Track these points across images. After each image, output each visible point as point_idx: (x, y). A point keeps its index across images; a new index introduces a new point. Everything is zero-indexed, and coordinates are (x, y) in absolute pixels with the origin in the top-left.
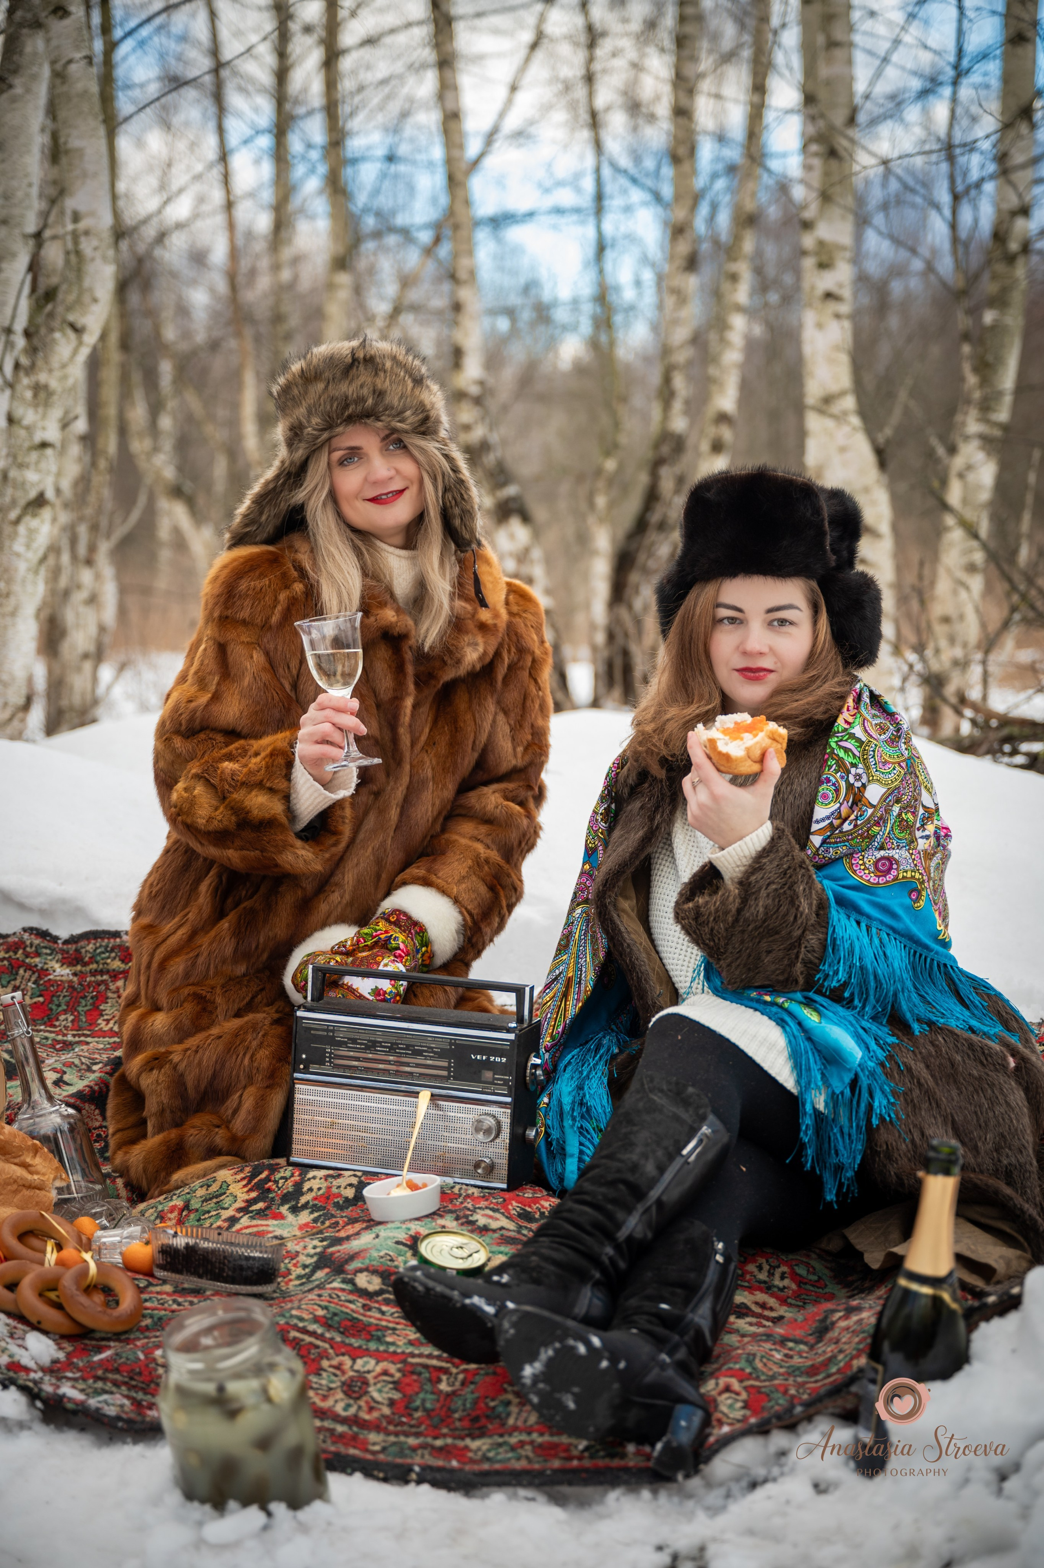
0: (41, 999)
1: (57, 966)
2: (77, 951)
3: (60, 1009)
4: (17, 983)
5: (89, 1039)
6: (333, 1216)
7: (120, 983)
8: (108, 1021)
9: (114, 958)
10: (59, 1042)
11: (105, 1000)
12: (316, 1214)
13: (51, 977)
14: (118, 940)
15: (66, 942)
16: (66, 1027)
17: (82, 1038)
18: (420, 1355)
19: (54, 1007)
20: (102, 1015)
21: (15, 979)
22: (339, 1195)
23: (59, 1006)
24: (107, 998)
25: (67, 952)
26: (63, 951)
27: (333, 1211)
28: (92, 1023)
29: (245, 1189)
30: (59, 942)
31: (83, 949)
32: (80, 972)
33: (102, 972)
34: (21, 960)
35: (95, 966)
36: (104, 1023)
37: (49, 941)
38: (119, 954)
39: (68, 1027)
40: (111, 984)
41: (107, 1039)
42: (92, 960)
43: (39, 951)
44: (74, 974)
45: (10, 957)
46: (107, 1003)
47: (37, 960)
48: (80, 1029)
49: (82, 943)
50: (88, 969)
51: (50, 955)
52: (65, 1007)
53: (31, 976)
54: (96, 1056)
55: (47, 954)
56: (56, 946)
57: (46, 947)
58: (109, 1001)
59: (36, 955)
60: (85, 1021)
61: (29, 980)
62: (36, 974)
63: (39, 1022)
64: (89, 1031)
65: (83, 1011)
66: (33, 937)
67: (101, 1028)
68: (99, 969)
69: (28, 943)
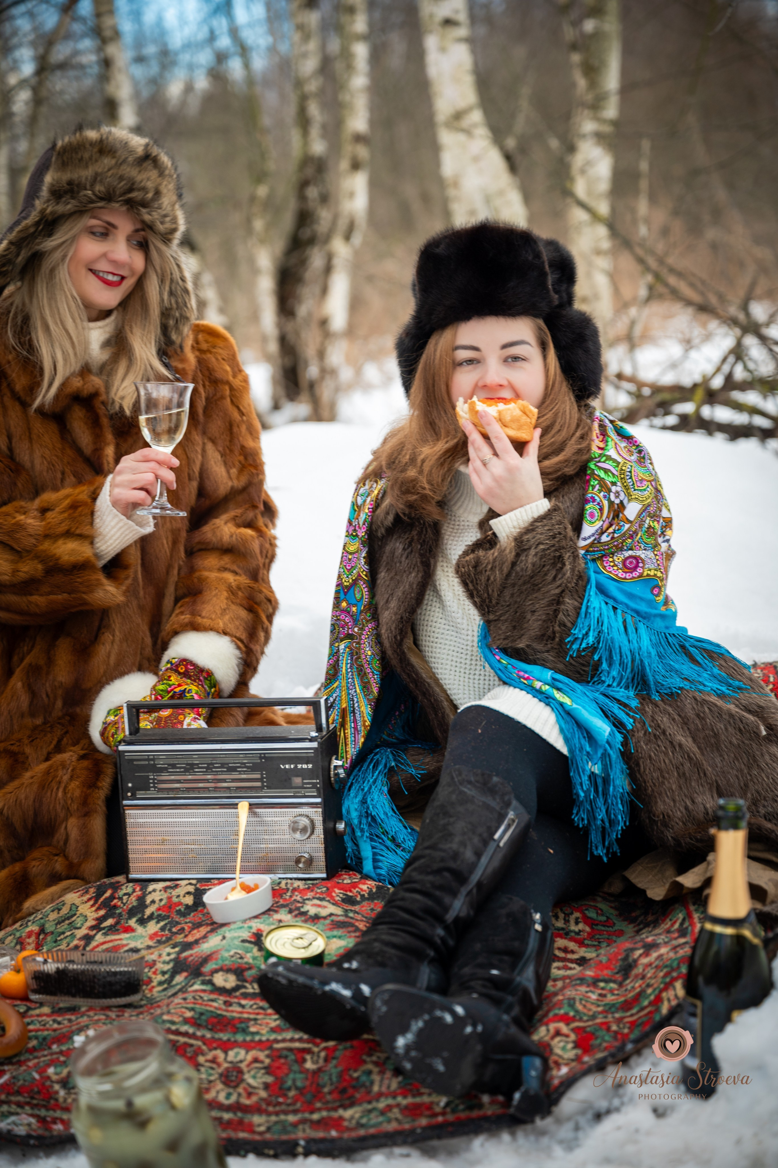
6: (178, 923)
12: (162, 924)
18: (284, 1040)
22: (180, 904)
27: (177, 918)
29: (94, 909)
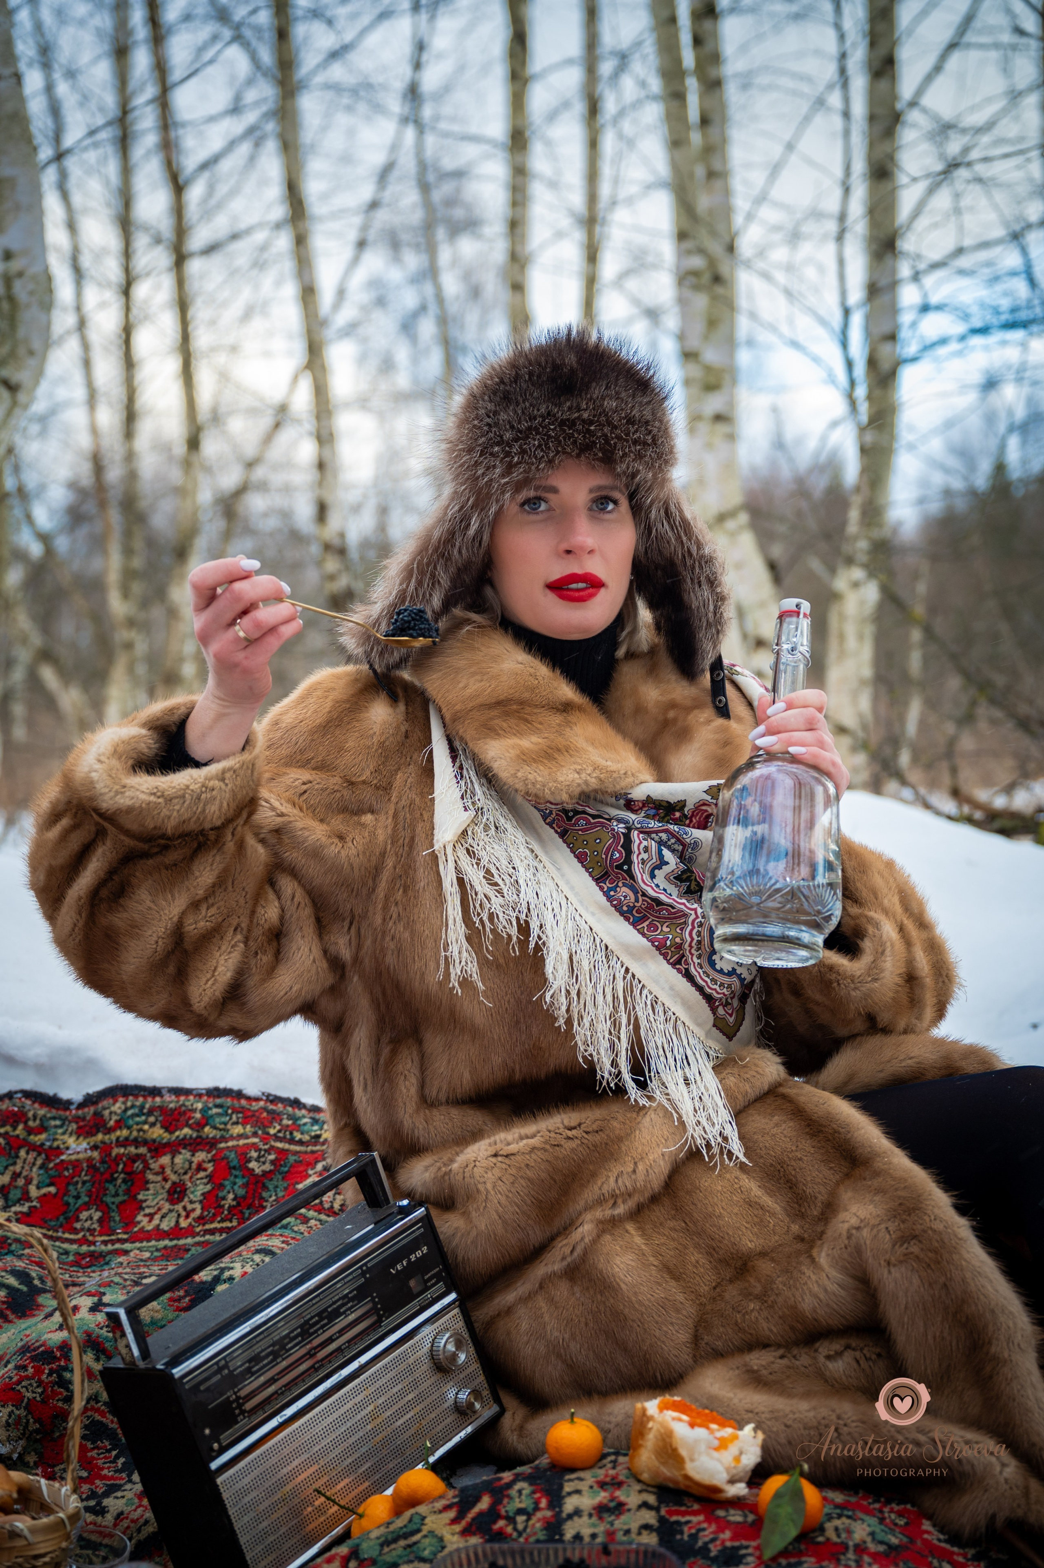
0: (52, 1189)
1: (71, 1141)
2: (97, 1115)
3: (80, 1202)
4: (18, 1168)
5: (127, 1246)
7: (165, 1160)
8: (151, 1216)
9: (153, 1125)
10: (82, 1256)
11: (144, 1185)
13: (63, 1157)
14: (158, 1099)
15: (81, 1106)
16: (91, 1231)
17: (118, 1246)
19: (71, 1201)
20: (143, 1209)
21: (15, 1164)
23: (77, 1197)
24: (147, 1182)
25: (84, 1119)
26: (77, 1119)
28: (129, 1223)
29: (457, 1528)
30: (72, 1107)
31: (106, 1113)
32: (103, 1142)
33: (136, 1143)
34: (21, 1137)
35: (125, 1133)
36: (146, 1219)
37: (58, 1109)
38: (161, 1118)
39: (95, 1230)
40: (151, 1161)
41: (153, 1243)
42: (119, 1124)
43: (46, 1124)
44: (94, 1148)
45: (7, 1133)
46: (148, 1189)
47: (43, 1136)
48: (113, 1232)
49: (105, 1103)
50: (113, 1137)
51: (61, 1126)
52: (87, 1199)
53: (35, 1159)
54: (142, 1270)
55: (56, 1127)
56: (68, 1113)
57: (54, 1118)
58: (151, 1186)
59: (42, 1129)
60: (117, 1219)
61: (34, 1164)
62: (43, 1156)
63: (53, 1223)
64: (125, 1233)
65: (113, 1203)
66: (36, 1105)
67: (143, 1227)
68: (132, 1137)
69: (30, 1114)
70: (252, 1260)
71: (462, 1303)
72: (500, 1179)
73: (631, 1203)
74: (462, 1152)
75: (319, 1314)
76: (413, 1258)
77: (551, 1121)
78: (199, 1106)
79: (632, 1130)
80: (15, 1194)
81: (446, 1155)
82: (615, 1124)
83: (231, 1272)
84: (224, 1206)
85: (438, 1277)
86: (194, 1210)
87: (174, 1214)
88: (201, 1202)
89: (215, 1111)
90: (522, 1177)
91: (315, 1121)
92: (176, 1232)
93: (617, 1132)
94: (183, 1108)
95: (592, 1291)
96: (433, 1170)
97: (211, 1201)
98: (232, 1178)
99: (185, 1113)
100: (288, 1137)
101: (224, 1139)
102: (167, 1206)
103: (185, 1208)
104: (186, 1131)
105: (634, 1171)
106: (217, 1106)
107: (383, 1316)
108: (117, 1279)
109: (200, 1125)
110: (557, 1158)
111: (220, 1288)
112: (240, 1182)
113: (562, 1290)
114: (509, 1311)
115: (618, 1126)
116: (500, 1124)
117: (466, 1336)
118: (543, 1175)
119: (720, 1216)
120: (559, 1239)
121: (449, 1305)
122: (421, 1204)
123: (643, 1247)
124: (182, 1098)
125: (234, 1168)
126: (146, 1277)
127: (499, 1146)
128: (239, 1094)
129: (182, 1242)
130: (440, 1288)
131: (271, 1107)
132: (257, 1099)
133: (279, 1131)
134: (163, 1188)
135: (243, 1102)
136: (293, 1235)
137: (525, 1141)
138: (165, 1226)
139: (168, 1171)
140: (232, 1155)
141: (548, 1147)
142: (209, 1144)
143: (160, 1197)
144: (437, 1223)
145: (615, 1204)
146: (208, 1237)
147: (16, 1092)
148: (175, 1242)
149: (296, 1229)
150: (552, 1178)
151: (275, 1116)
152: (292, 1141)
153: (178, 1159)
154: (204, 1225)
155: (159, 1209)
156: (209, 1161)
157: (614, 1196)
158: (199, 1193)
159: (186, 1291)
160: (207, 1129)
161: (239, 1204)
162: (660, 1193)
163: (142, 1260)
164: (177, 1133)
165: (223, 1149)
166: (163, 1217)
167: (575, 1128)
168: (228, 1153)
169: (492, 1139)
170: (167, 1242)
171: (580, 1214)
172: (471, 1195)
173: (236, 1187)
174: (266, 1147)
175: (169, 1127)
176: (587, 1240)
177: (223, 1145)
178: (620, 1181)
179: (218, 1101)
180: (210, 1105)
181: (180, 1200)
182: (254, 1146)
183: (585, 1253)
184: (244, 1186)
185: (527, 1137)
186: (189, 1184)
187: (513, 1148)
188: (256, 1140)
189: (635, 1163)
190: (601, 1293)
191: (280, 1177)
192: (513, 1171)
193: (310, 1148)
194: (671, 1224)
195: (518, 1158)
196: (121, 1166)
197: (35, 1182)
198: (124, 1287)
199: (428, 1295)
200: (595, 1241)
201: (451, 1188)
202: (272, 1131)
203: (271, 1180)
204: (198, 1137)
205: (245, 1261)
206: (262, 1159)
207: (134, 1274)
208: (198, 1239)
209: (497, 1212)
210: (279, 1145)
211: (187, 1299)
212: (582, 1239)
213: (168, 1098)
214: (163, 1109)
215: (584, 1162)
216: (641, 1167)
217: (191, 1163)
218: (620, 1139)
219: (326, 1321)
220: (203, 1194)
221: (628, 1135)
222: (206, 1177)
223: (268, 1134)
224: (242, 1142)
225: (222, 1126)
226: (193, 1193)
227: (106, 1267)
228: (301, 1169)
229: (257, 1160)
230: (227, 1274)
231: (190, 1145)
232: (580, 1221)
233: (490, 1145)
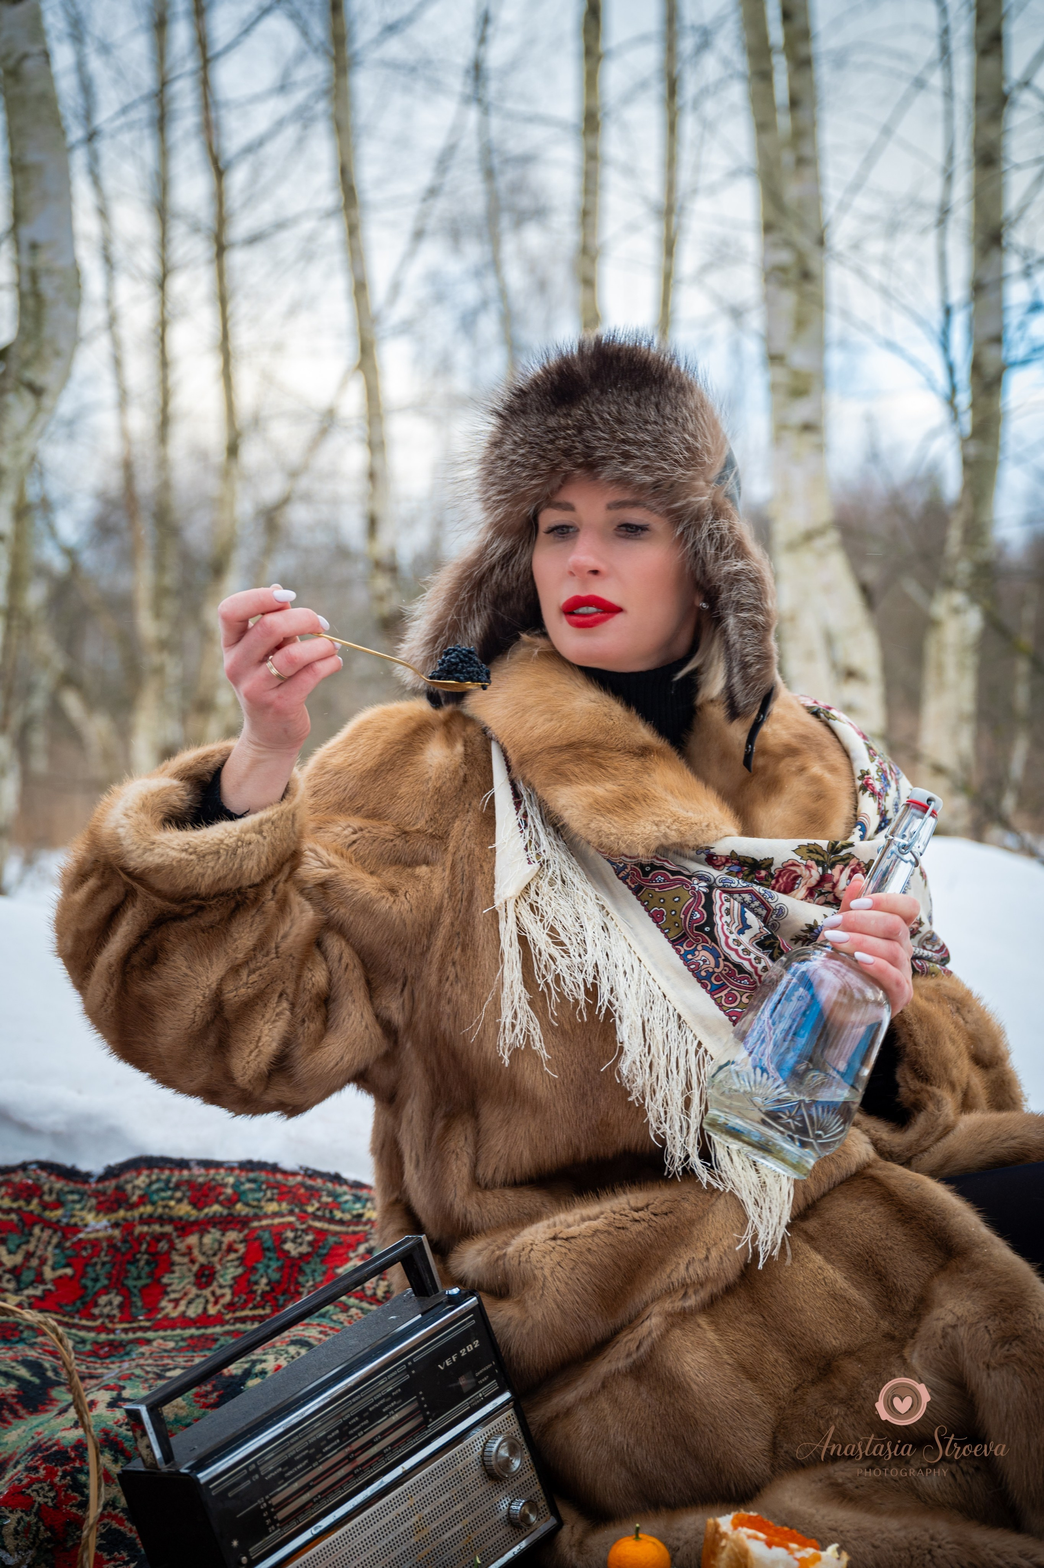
0: (69, 1271)
1: (90, 1218)
2: (119, 1189)
3: (99, 1285)
4: (31, 1247)
5: (150, 1335)
7: (193, 1240)
8: (176, 1302)
9: (179, 1201)
10: (101, 1345)
11: (169, 1267)
13: (81, 1236)
14: (185, 1173)
15: (102, 1179)
16: (111, 1317)
17: (139, 1334)
19: (89, 1284)
20: (167, 1293)
21: (27, 1242)
23: (96, 1280)
24: (173, 1264)
25: (104, 1193)
26: (97, 1194)
28: (152, 1309)
30: (92, 1180)
31: (129, 1187)
32: (125, 1219)
33: (161, 1220)
34: (36, 1212)
35: (149, 1209)
36: (171, 1306)
37: (76, 1182)
38: (189, 1194)
39: (114, 1316)
40: (177, 1241)
41: (178, 1331)
42: (143, 1200)
43: (63, 1198)
44: (115, 1225)
45: (20, 1208)
46: (173, 1272)
47: (59, 1212)
48: (134, 1319)
49: (128, 1176)
50: (136, 1213)
51: (79, 1202)
52: (106, 1282)
53: (51, 1237)
54: (166, 1361)
55: (74, 1202)
56: (86, 1187)
57: (72, 1192)
58: (177, 1268)
59: (59, 1204)
60: (140, 1304)
61: (49, 1243)
62: (59, 1234)
63: (68, 1309)
64: (148, 1320)
65: (135, 1287)
66: (53, 1178)
67: (167, 1314)
68: (156, 1215)
69: (46, 1188)
70: (287, 1352)
71: (516, 1403)
72: (559, 1264)
73: (704, 1294)
74: (518, 1234)
75: (359, 1414)
76: (463, 1352)
77: (616, 1201)
78: (231, 1180)
79: (705, 1213)
80: (28, 1276)
81: (501, 1238)
82: (686, 1205)
83: (263, 1365)
84: (255, 1292)
85: (491, 1374)
86: (223, 1296)
87: (202, 1300)
88: (231, 1286)
89: (248, 1186)
90: (583, 1262)
91: (357, 1199)
92: (204, 1320)
93: (688, 1215)
94: (213, 1183)
95: (660, 1392)
96: (486, 1253)
97: (242, 1285)
98: (265, 1261)
99: (215, 1188)
100: (328, 1215)
101: (257, 1217)
102: (194, 1291)
103: (213, 1293)
104: (216, 1208)
105: (707, 1258)
106: (250, 1181)
107: (429, 1417)
108: (138, 1372)
109: (231, 1202)
110: (622, 1242)
111: (252, 1383)
112: (274, 1265)
113: (627, 1390)
114: (568, 1412)
115: (689, 1208)
116: (560, 1205)
117: (521, 1440)
118: (607, 1261)
119: (801, 1310)
120: (624, 1333)
121: (503, 1405)
122: (472, 1293)
123: (717, 1343)
124: (212, 1172)
125: (268, 1249)
126: (169, 1370)
127: (558, 1228)
128: (274, 1168)
129: (210, 1331)
130: (493, 1385)
131: (309, 1182)
132: (294, 1174)
133: (318, 1209)
134: (190, 1270)
135: (279, 1177)
136: (332, 1325)
137: (587, 1223)
138: (192, 1313)
139: (196, 1252)
140: (266, 1235)
141: (612, 1229)
142: (241, 1223)
143: (186, 1281)
144: (489, 1312)
145: (685, 1295)
146: (239, 1326)
147: (31, 1163)
148: (202, 1331)
149: (335, 1317)
150: (616, 1264)
151: (314, 1193)
152: (332, 1220)
153: (207, 1239)
154: (234, 1312)
155: (186, 1294)
156: (241, 1242)
157: (684, 1285)
158: (229, 1277)
159: (214, 1386)
160: (239, 1206)
161: (273, 1290)
162: (735, 1284)
163: (165, 1351)
164: (206, 1210)
165: (256, 1229)
166: (190, 1303)
167: (641, 1209)
168: (260, 1233)
169: (551, 1220)
170: (193, 1331)
171: (647, 1305)
172: (526, 1283)
173: (270, 1271)
174: (304, 1226)
175: (197, 1204)
176: (654, 1335)
177: (255, 1224)
178: (691, 1270)
179: (252, 1175)
180: (243, 1179)
181: (208, 1284)
182: (290, 1225)
183: (653, 1349)
184: (279, 1269)
185: (590, 1219)
186: (218, 1267)
187: (574, 1230)
188: (292, 1219)
189: (708, 1249)
190: (670, 1393)
191: (318, 1260)
192: (573, 1256)
193: (352, 1228)
194: (748, 1318)
195: (579, 1241)
196: (144, 1246)
197: (50, 1262)
198: (146, 1380)
199: (479, 1394)
200: (663, 1337)
201: (506, 1274)
202: (310, 1209)
203: (308, 1263)
204: (230, 1215)
205: (278, 1353)
206: (299, 1240)
207: (157, 1366)
208: (228, 1328)
209: (555, 1301)
210: (318, 1224)
211: (215, 1395)
212: (650, 1333)
213: (197, 1171)
214: (191, 1184)
215: (651, 1246)
216: (714, 1253)
217: (220, 1243)
218: (692, 1223)
219: (367, 1422)
220: (234, 1278)
221: (701, 1218)
222: (238, 1259)
223: (305, 1212)
224: (277, 1221)
225: (255, 1203)
226: (222, 1276)
227: (126, 1358)
228: (341, 1251)
229: (294, 1240)
230: (258, 1367)
231: (220, 1223)
232: (647, 1313)
233: (549, 1227)
